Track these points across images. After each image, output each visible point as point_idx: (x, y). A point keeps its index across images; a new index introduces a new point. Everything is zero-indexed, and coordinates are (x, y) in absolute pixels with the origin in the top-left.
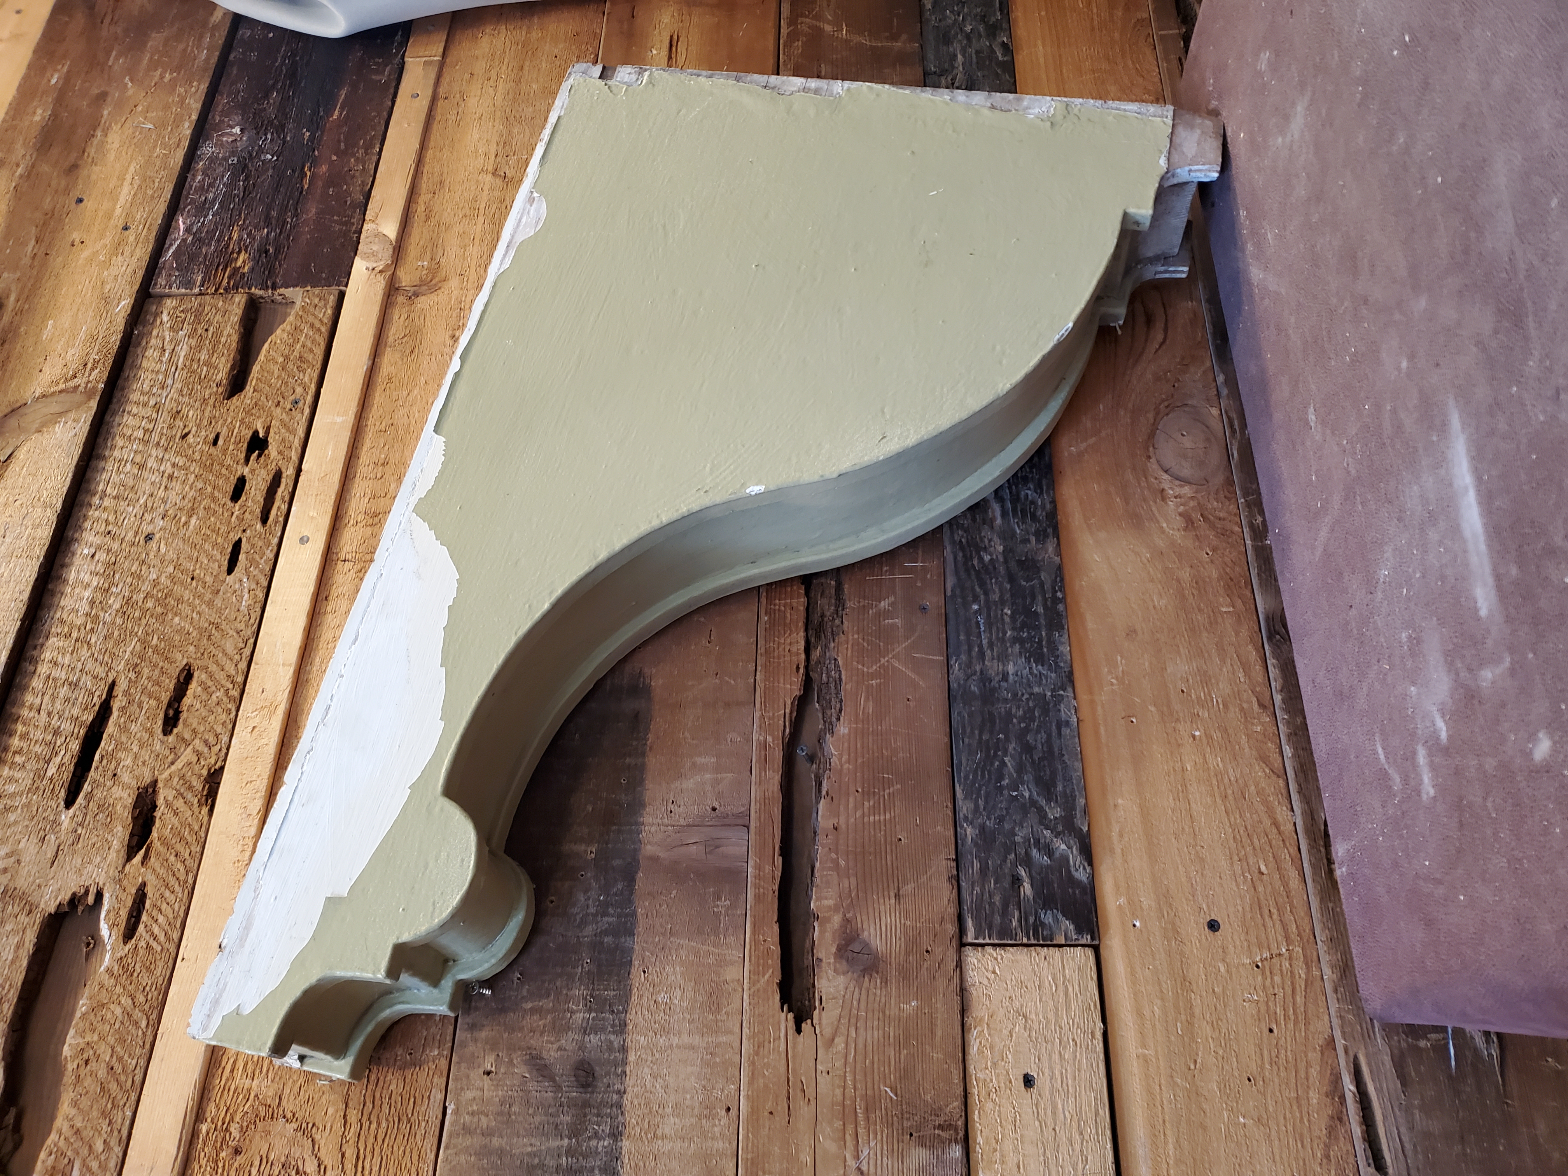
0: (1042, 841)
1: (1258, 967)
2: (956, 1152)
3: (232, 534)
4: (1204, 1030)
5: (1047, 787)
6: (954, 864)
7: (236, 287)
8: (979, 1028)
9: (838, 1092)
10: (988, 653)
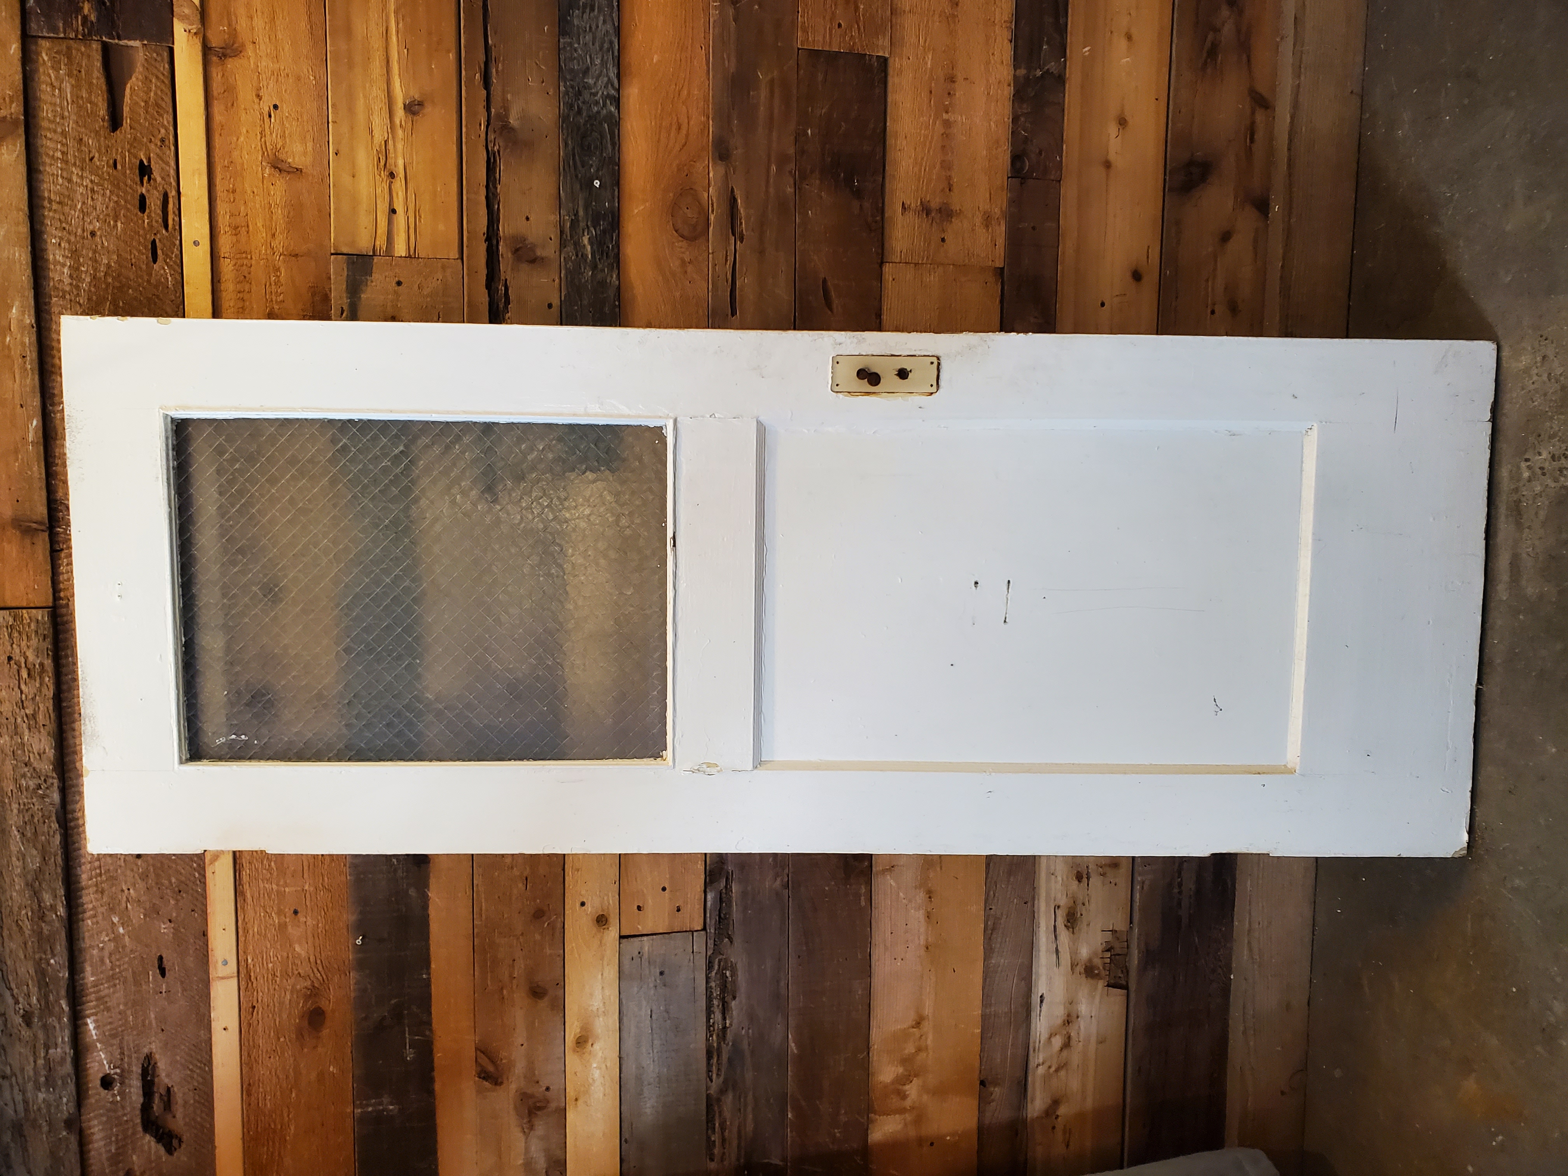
3: (148, 236)
7: (90, 34)
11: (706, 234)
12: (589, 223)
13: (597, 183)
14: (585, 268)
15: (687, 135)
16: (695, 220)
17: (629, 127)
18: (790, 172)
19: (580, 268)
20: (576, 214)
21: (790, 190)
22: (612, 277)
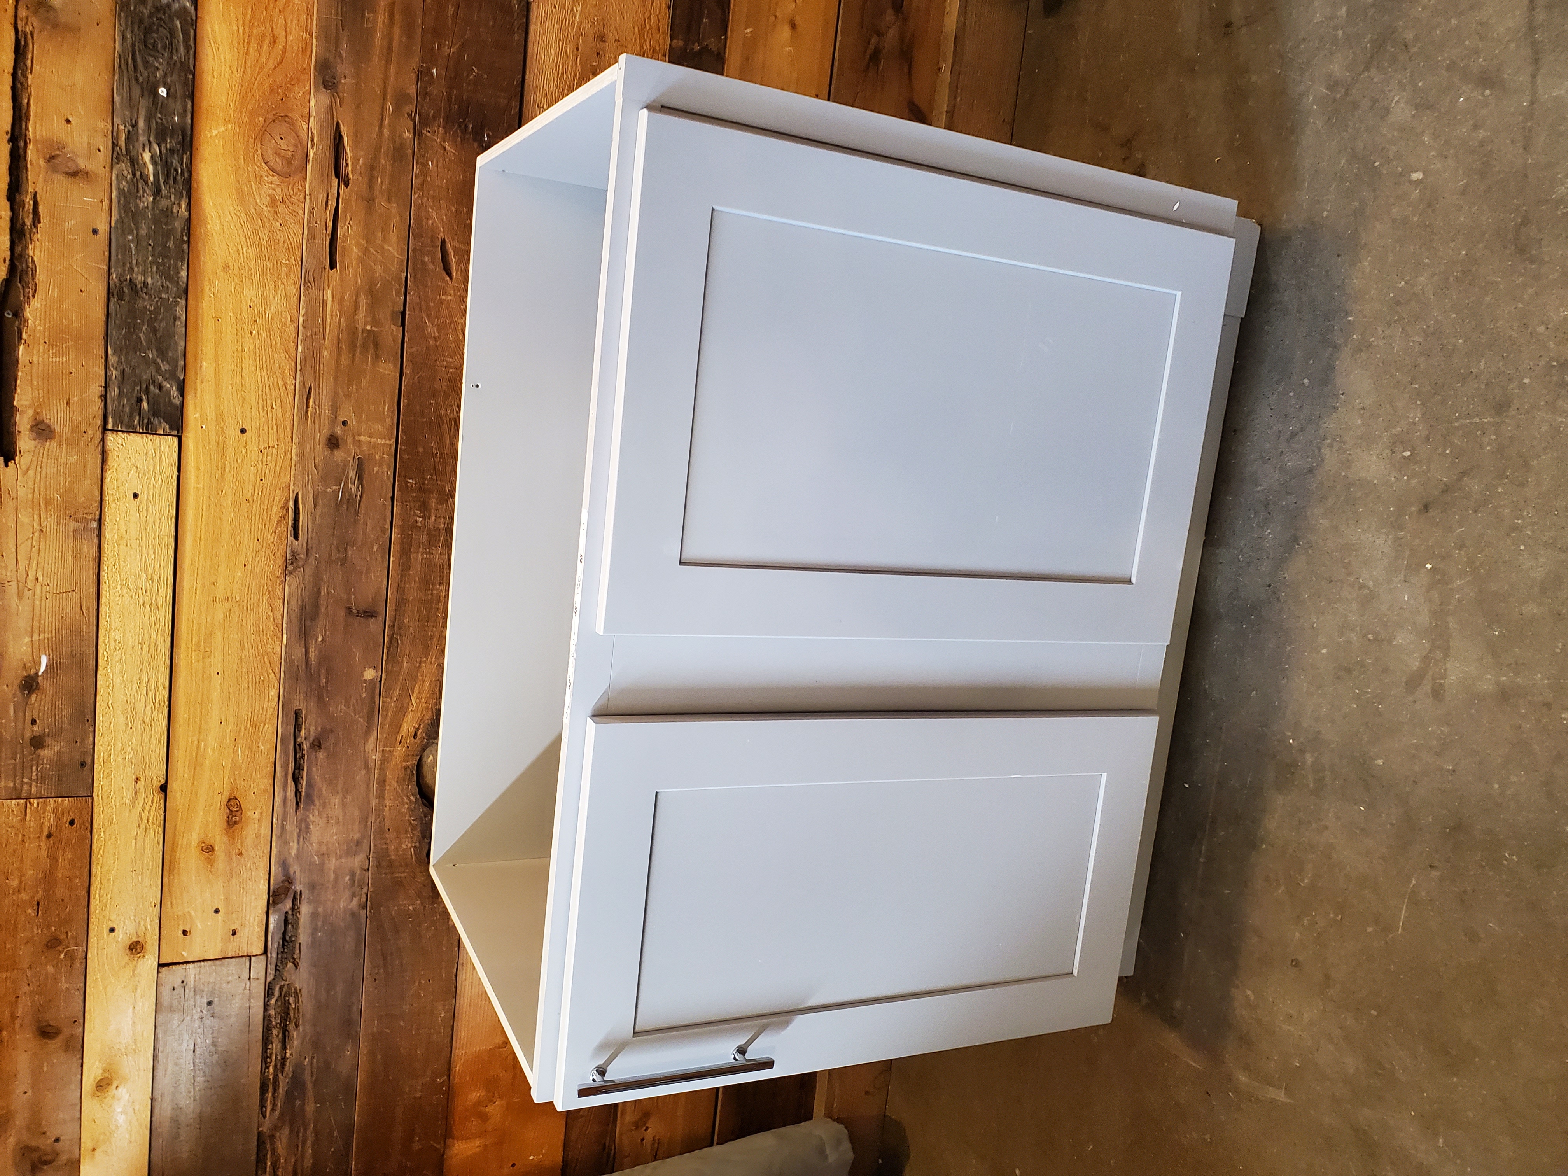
0: (156, 381)
1: (261, 452)
2: (95, 525)
4: (229, 477)
5: (162, 353)
6: (103, 389)
8: (111, 471)
9: (30, 496)
10: (136, 269)
11: (303, 172)
12: (152, 139)
13: (163, 92)
14: (144, 191)
15: (284, 52)
16: (290, 153)
17: (210, 30)
18: (409, 115)
19: (138, 191)
20: (135, 125)
21: (408, 135)
22: (180, 207)
